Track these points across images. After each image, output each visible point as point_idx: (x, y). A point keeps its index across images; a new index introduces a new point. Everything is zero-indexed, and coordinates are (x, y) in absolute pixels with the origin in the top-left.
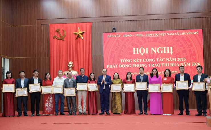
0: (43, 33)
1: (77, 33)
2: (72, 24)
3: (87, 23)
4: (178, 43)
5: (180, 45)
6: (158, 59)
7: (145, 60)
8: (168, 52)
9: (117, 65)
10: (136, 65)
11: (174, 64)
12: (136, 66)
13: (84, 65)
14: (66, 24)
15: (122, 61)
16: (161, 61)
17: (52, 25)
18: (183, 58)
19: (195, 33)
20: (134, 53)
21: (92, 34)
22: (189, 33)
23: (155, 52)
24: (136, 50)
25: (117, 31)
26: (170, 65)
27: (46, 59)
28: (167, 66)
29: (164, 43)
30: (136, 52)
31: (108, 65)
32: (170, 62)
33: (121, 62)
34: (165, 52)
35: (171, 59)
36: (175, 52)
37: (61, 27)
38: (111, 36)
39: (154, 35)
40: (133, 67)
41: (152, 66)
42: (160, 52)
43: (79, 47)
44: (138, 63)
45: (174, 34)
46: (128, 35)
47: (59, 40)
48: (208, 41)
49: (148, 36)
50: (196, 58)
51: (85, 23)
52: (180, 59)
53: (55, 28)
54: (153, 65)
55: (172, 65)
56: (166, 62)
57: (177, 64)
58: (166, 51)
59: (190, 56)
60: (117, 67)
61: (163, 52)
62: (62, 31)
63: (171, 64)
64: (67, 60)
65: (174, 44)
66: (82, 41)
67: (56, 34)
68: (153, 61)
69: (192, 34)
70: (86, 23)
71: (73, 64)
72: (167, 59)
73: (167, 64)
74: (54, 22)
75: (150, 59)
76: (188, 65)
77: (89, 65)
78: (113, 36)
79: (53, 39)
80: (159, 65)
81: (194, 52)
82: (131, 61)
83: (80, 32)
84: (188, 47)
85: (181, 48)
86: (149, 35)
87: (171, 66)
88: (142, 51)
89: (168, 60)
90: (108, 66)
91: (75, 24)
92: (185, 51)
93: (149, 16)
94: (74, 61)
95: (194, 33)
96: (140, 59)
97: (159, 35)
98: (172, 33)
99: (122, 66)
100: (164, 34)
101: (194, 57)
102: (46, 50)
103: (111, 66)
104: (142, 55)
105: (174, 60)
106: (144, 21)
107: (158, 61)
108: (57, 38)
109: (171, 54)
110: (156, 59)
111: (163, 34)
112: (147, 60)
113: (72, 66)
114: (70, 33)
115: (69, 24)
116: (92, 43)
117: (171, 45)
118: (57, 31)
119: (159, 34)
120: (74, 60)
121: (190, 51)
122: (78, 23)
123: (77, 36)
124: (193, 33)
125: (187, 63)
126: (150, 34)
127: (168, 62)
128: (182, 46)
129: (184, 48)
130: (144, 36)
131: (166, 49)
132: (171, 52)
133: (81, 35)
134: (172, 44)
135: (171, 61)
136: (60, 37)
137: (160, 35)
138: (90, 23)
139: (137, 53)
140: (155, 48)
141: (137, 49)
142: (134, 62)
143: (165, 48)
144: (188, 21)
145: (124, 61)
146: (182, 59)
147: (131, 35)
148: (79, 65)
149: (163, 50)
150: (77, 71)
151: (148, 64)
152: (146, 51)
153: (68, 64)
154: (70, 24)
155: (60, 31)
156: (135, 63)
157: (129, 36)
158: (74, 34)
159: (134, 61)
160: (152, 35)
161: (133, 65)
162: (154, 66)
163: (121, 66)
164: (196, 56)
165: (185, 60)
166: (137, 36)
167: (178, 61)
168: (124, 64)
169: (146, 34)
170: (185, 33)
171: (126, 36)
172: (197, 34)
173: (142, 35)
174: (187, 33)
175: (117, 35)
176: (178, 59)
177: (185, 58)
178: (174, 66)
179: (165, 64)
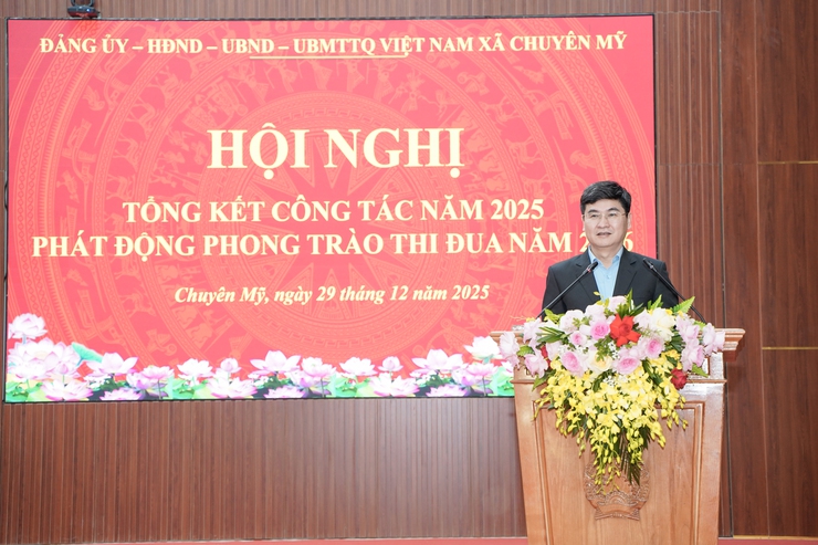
6: (366, 204)
7: (284, 211)
8: (434, 161)
9: (99, 240)
10: (229, 241)
11: (470, 236)
12: (229, 250)
15: (137, 211)
16: (390, 217)
18: (525, 203)
19: (604, 42)
20: (216, 162)
22: (572, 40)
23: (351, 155)
24: (227, 140)
25: (104, 12)
26: (442, 244)
28: (423, 251)
30: (227, 157)
31: (36, 240)
32: (443, 228)
33: (131, 219)
34: (414, 161)
35: (449, 206)
39: (348, 47)
40: (207, 252)
41: (329, 252)
45: (476, 44)
46: (179, 41)
48: (685, 96)
49: (306, 54)
52: (506, 210)
54: (334, 240)
55: (456, 247)
56: (416, 225)
57: (486, 241)
58: (424, 156)
60: (99, 252)
61: (404, 158)
63: (450, 236)
68: (335, 215)
69: (587, 45)
72: (426, 204)
73: (423, 237)
75: (317, 205)
76: (558, 247)
78: (79, 45)
80: (373, 243)
82: (197, 217)
86: (313, 45)
87: (451, 250)
88: (269, 150)
89: (434, 213)
90: (38, 244)
95: (600, 38)
96: (256, 205)
97: (379, 50)
98: (460, 40)
99: (134, 246)
100: (414, 45)
103: (59, 242)
104: (269, 175)
105: (470, 214)
107: (366, 217)
109: (455, 173)
110: (354, 204)
111: (404, 45)
112: (301, 211)
119: (379, 45)
124: (593, 42)
125: (553, 236)
126: (323, 41)
127: (429, 226)
130: (284, 53)
131: (424, 139)
132: (455, 159)
135: (454, 217)
137: (386, 48)
139: (238, 163)
140: (355, 132)
141: (238, 135)
142: (214, 219)
143: (413, 134)
145: (151, 211)
146: (520, 208)
147: (194, 46)
149: (403, 144)
151: (303, 238)
152: (294, 149)
156: (219, 229)
157: (185, 49)
159: (216, 213)
160: (337, 46)
161: (209, 242)
162: (340, 251)
163: (126, 246)
165: (537, 213)
166: (238, 51)
167: (496, 217)
168: (144, 235)
169: (296, 41)
170: (541, 38)
171: (165, 46)
172: (620, 46)
173: (268, 44)
174: (555, 38)
175: (105, 41)
176: (496, 205)
177: (540, 201)
178: (470, 249)
179: (413, 236)
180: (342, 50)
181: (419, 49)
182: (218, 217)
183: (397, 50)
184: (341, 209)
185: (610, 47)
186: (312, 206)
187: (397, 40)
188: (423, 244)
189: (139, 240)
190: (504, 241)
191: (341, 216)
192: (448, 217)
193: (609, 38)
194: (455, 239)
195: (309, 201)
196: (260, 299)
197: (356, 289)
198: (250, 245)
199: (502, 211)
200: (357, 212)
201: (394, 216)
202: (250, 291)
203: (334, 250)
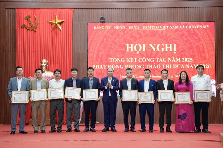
0: (7, 20)
1: (53, 22)
2: (47, 10)
3: (68, 10)
4: (182, 37)
5: (185, 39)
6: (157, 59)
7: (141, 60)
8: (171, 50)
9: (105, 65)
11: (178, 65)
12: (130, 67)
13: (63, 64)
14: (39, 10)
15: (112, 60)
16: (162, 61)
17: (20, 9)
18: (189, 58)
19: (205, 27)
20: (128, 50)
21: (73, 24)
22: (198, 26)
23: (154, 49)
24: (130, 46)
25: (106, 21)
26: (172, 67)
27: (11, 55)
29: (165, 38)
30: (130, 49)
31: (93, 65)
32: (172, 63)
33: (111, 61)
34: (167, 50)
35: (174, 59)
36: (179, 49)
37: (33, 13)
38: (99, 28)
39: (154, 28)
42: (160, 49)
43: (56, 40)
44: (132, 64)
45: (179, 27)
47: (30, 30)
49: (145, 29)
50: (205, 55)
51: (64, 10)
52: (185, 60)
53: (24, 14)
54: (151, 66)
55: (175, 67)
56: (167, 62)
57: (181, 65)
58: (169, 49)
59: (198, 54)
60: (105, 68)
61: (165, 50)
62: (34, 19)
63: (174, 65)
64: (40, 57)
65: (177, 39)
66: (60, 33)
67: (26, 23)
69: (201, 27)
70: (66, 10)
71: (47, 63)
72: (169, 59)
73: (169, 65)
74: (23, 7)
75: (147, 59)
77: (69, 65)
78: (101, 28)
79: (20, 28)
80: (159, 66)
81: (203, 48)
82: (124, 61)
83: (58, 21)
84: (195, 43)
85: (186, 43)
86: (146, 27)
87: (174, 68)
88: (138, 48)
89: (171, 61)
91: (51, 10)
92: (191, 48)
93: (148, 3)
94: (50, 59)
95: (204, 26)
96: (135, 59)
97: (160, 28)
98: (176, 26)
100: (166, 27)
101: (203, 55)
102: (11, 42)
103: (97, 66)
104: (138, 53)
105: (178, 61)
106: (140, 10)
107: (157, 61)
108: (26, 27)
109: (175, 53)
111: (165, 27)
112: (144, 60)
113: (46, 65)
114: (44, 21)
115: (43, 10)
116: (73, 35)
117: (173, 40)
118: (27, 19)
120: (50, 57)
121: (198, 47)
122: (55, 9)
123: (53, 26)
124: (203, 27)
126: (149, 27)
127: (170, 63)
128: (188, 41)
129: (190, 44)
130: (141, 29)
131: (169, 46)
132: (175, 50)
133: (59, 25)
134: (175, 39)
135: (175, 61)
136: (30, 27)
137: (161, 28)
138: (71, 10)
139: (132, 50)
140: (155, 44)
142: (127, 61)
143: (166, 45)
144: (197, 10)
145: (115, 60)
146: (188, 60)
147: (123, 28)
148: (55, 64)
149: (164, 47)
150: (53, 72)
151: (145, 65)
152: (143, 48)
153: (41, 63)
154: (45, 10)
155: (31, 18)
156: (128, 63)
157: (121, 28)
158: (50, 23)
159: (127, 60)
160: (151, 28)
161: (126, 66)
162: (152, 68)
164: (205, 54)
165: (191, 61)
166: (132, 29)
167: (183, 61)
168: (114, 65)
169: (143, 27)
170: (192, 26)
171: (118, 28)
172: (208, 28)
173: (138, 27)
174: (195, 26)
175: (106, 27)
176: (183, 59)
177: (192, 58)
178: (178, 67)
179: (166, 65)
180: (152, 28)
181: (168, 28)
182: (128, 61)
183: (163, 28)
184: (152, 60)
185: (206, 28)
186: (146, 59)
187: (163, 26)
188: (168, 67)
189: (112, 66)
190: (185, 66)
191: (152, 61)
192: (173, 61)
193: (206, 26)
194: (175, 66)
195: (146, 58)
196: (136, 77)
197: (155, 75)
198: (134, 67)
199: (184, 60)
200: (155, 60)
201: (163, 61)
202: (134, 75)
203: (151, 67)
